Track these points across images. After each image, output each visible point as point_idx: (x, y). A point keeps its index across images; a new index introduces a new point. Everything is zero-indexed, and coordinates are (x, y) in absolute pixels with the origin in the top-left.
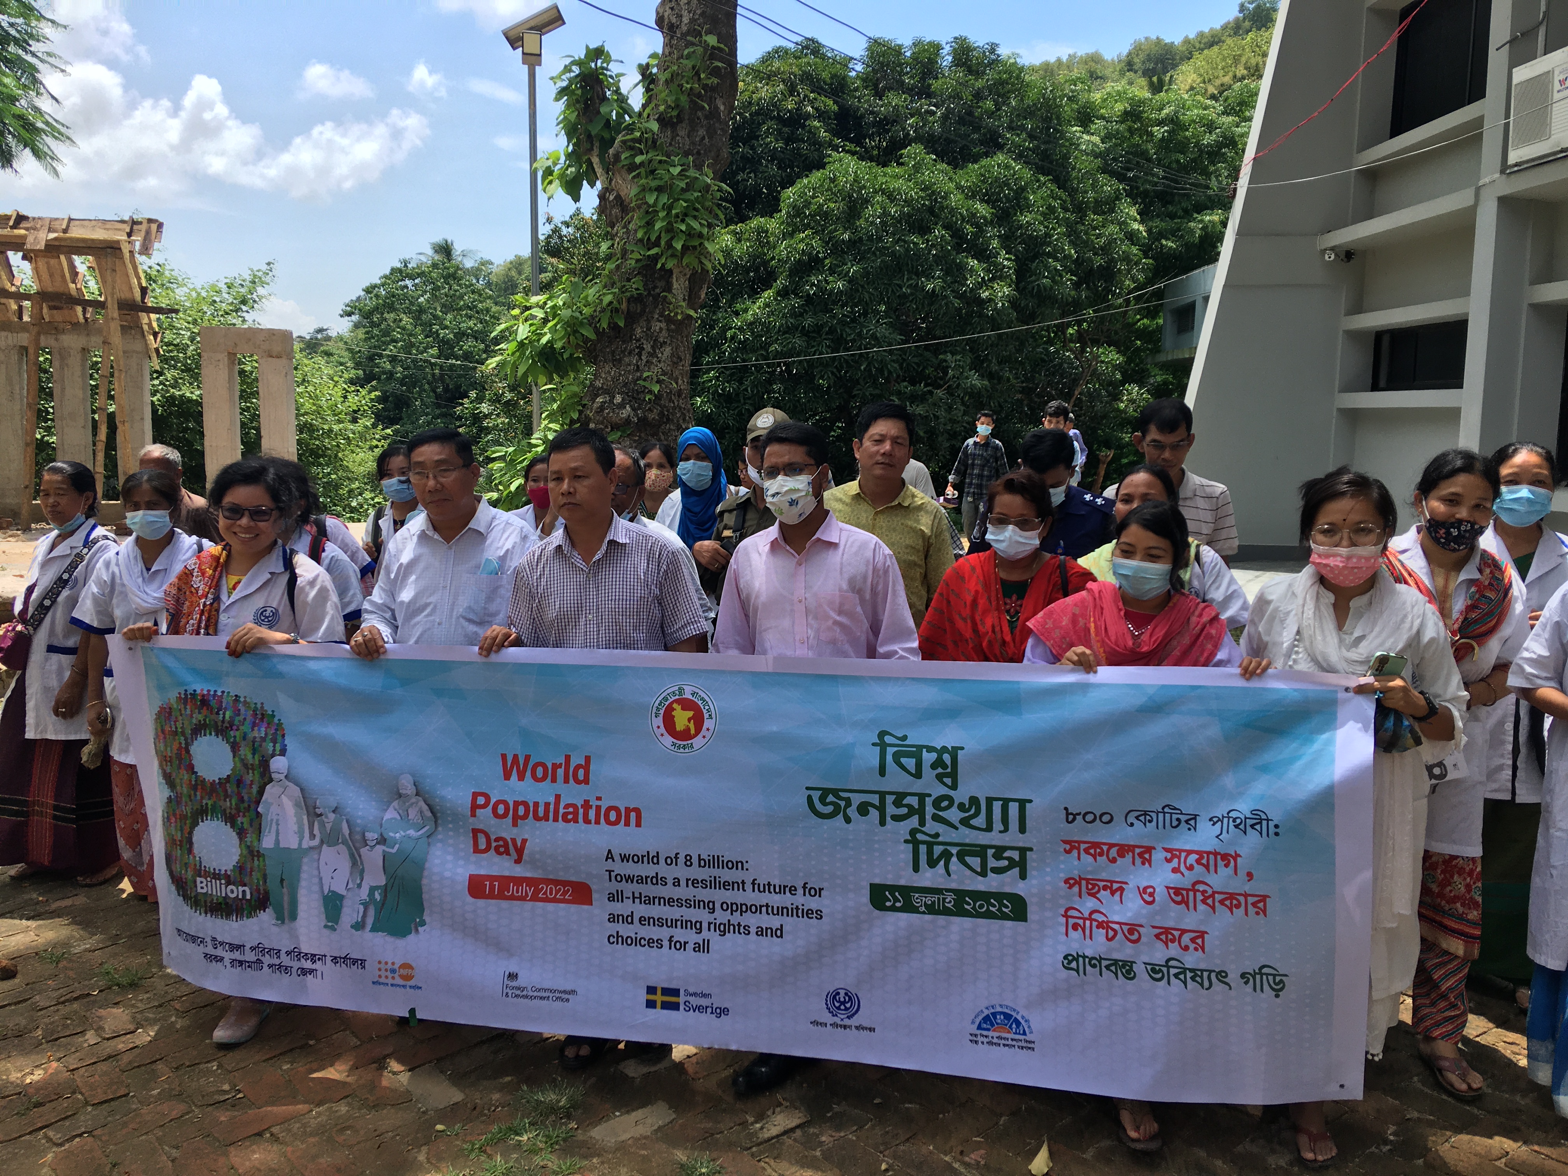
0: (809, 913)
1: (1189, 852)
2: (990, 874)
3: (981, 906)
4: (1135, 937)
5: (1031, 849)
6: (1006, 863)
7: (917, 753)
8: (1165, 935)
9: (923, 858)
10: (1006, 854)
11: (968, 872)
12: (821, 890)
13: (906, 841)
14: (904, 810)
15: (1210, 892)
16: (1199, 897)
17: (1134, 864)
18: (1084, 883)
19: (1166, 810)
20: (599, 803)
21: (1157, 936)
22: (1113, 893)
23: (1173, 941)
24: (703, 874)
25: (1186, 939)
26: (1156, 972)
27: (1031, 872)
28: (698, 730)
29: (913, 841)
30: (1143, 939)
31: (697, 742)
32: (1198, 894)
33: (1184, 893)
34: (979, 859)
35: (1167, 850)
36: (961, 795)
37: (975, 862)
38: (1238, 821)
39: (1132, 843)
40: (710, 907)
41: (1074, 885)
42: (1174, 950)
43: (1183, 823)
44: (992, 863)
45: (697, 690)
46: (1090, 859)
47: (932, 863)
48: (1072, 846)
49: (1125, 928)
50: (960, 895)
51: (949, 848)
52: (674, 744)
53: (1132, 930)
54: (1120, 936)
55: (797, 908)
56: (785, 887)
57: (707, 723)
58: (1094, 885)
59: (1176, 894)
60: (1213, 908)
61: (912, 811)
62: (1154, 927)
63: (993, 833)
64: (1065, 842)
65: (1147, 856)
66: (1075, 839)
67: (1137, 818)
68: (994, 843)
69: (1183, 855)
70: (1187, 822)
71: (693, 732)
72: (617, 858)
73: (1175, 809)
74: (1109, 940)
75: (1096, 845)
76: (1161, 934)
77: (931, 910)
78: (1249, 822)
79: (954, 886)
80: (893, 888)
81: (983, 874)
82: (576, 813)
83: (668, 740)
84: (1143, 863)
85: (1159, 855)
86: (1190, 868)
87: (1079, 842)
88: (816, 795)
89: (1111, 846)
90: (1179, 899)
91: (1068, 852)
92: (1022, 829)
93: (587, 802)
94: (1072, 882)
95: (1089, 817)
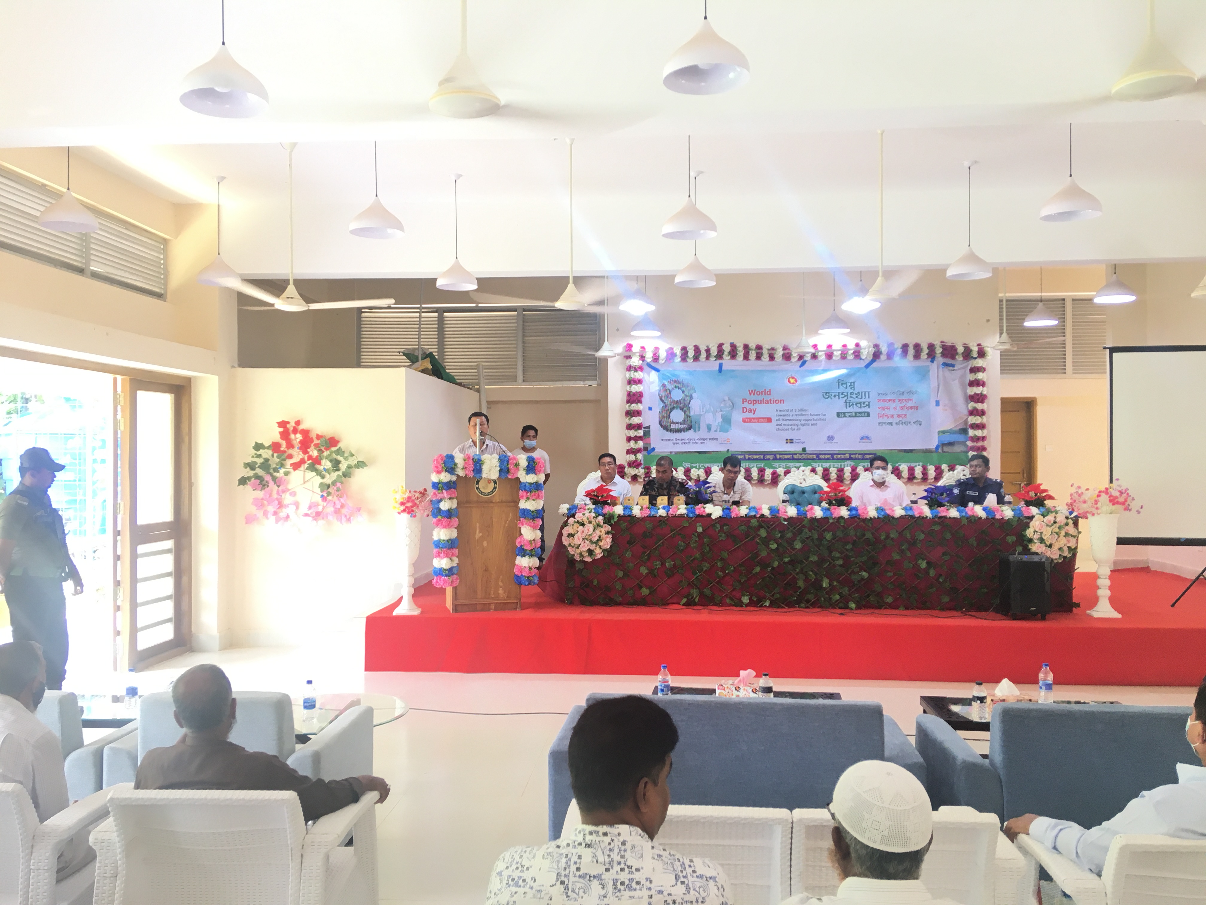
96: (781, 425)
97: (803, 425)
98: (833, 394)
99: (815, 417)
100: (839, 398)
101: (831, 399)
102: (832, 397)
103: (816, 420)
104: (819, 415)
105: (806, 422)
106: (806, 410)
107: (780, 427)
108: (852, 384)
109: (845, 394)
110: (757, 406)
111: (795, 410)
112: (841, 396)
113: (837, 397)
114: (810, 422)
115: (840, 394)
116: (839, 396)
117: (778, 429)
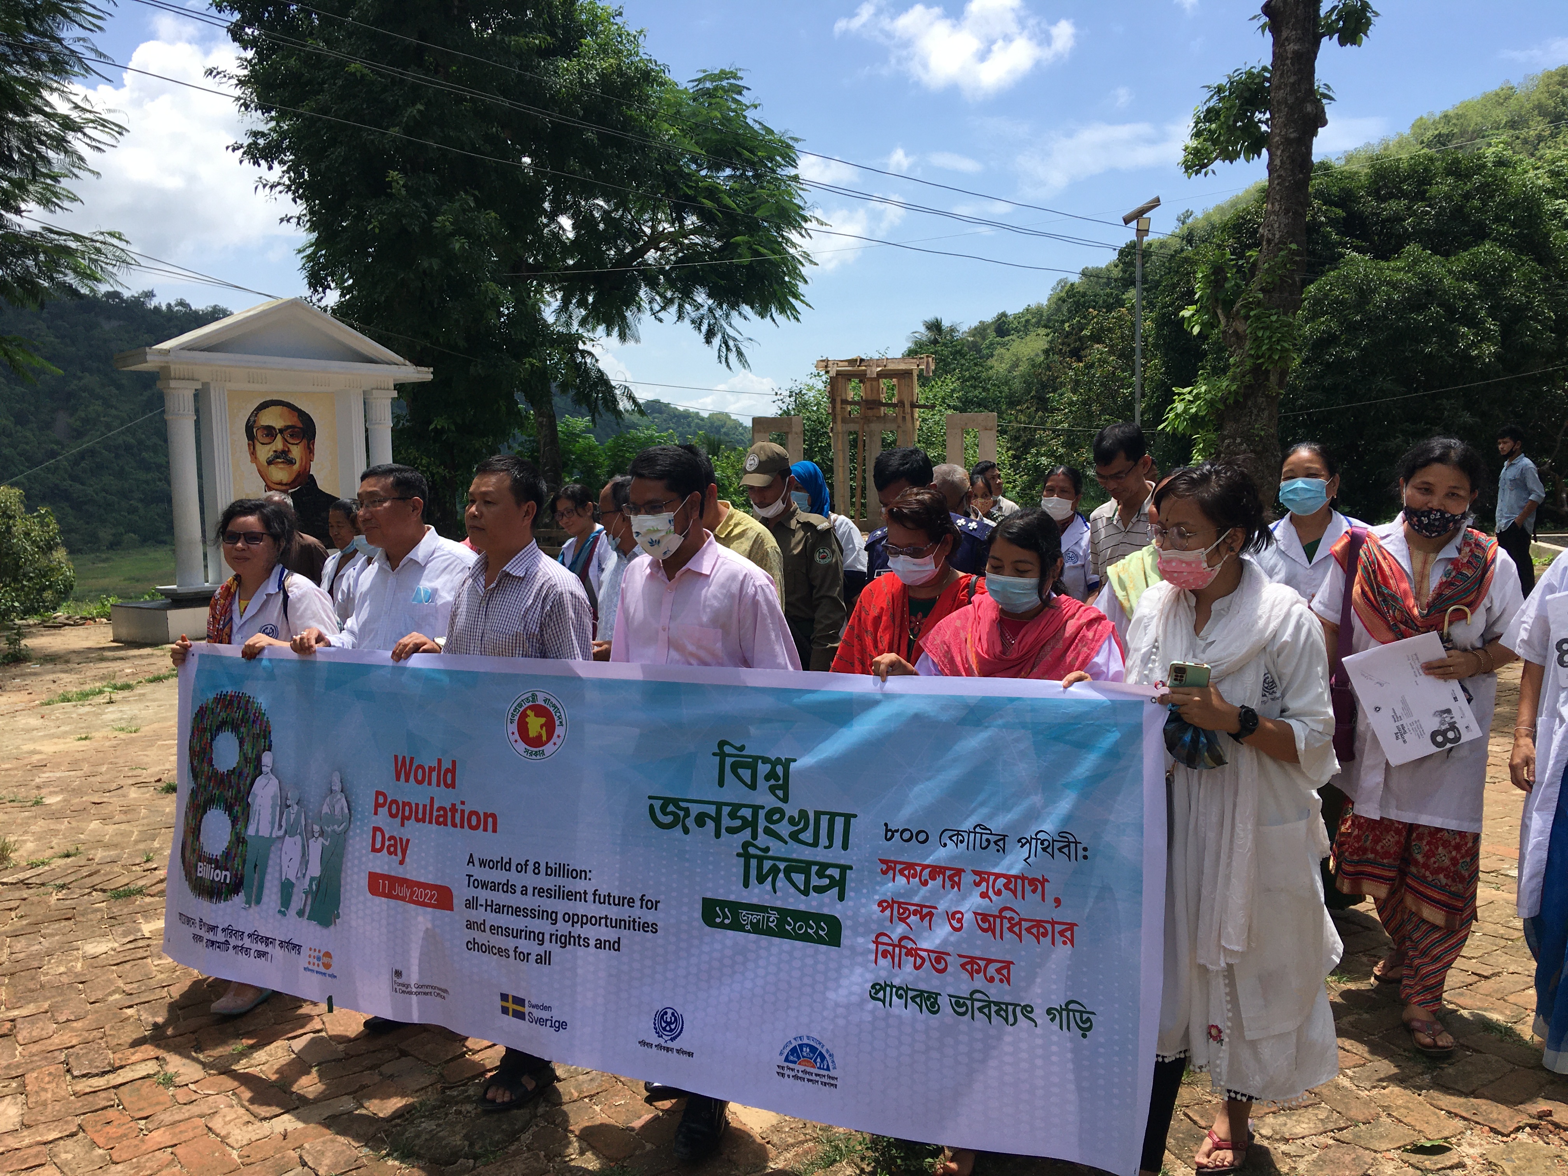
0: (644, 927)
1: (998, 876)
2: (813, 894)
3: (800, 928)
4: (941, 966)
5: (851, 868)
6: (827, 881)
7: (752, 765)
8: (971, 965)
9: (753, 873)
10: (828, 872)
11: (792, 890)
12: (657, 902)
13: (738, 855)
14: (738, 823)
15: (1017, 920)
16: (1006, 924)
17: (944, 887)
18: (896, 906)
19: (978, 830)
20: (462, 807)
21: (963, 966)
22: (922, 919)
23: (978, 972)
24: (549, 883)
25: (991, 970)
26: (959, 1004)
27: (849, 894)
28: (549, 737)
29: (745, 855)
30: (949, 969)
31: (549, 748)
32: (1005, 921)
33: (991, 919)
34: (803, 877)
35: (976, 873)
36: (792, 810)
37: (799, 879)
38: (1046, 843)
39: (943, 865)
40: (552, 917)
41: (887, 908)
42: (979, 982)
43: (992, 844)
44: (815, 881)
45: (549, 697)
46: (904, 880)
47: (761, 879)
48: (889, 867)
49: (933, 956)
50: (784, 913)
51: (777, 863)
52: (526, 751)
53: (939, 957)
54: (927, 964)
55: (634, 921)
56: (624, 898)
57: (559, 731)
58: (906, 909)
59: (983, 921)
60: (1020, 936)
61: (745, 824)
62: (960, 956)
63: (819, 849)
64: (883, 861)
65: (956, 879)
66: (892, 858)
67: (950, 838)
68: (819, 859)
69: (992, 878)
70: (996, 843)
71: (544, 738)
72: (477, 863)
73: (986, 829)
74: (917, 968)
75: (910, 866)
76: (967, 963)
77: (757, 929)
78: (1057, 845)
79: (779, 904)
80: (723, 904)
81: (806, 893)
82: (445, 816)
83: (521, 746)
84: (953, 887)
85: (968, 878)
86: (998, 893)
87: (896, 863)
88: (657, 804)
89: (925, 867)
90: (986, 926)
91: (884, 873)
92: (845, 846)
93: (454, 805)
94: (885, 904)
95: (906, 835)
96: (480, 926)
97: (565, 941)
98: (695, 809)
99: (613, 912)
100: (718, 835)
101: (686, 831)
102: (690, 822)
103: (618, 924)
104: (631, 902)
105: (577, 930)
106: (581, 874)
107: (482, 938)
108: (779, 770)
109: (747, 813)
110: (413, 831)
111: (537, 866)
112: (726, 822)
113: (710, 825)
114: (591, 932)
115: (726, 810)
116: (717, 820)
117: (472, 945)
